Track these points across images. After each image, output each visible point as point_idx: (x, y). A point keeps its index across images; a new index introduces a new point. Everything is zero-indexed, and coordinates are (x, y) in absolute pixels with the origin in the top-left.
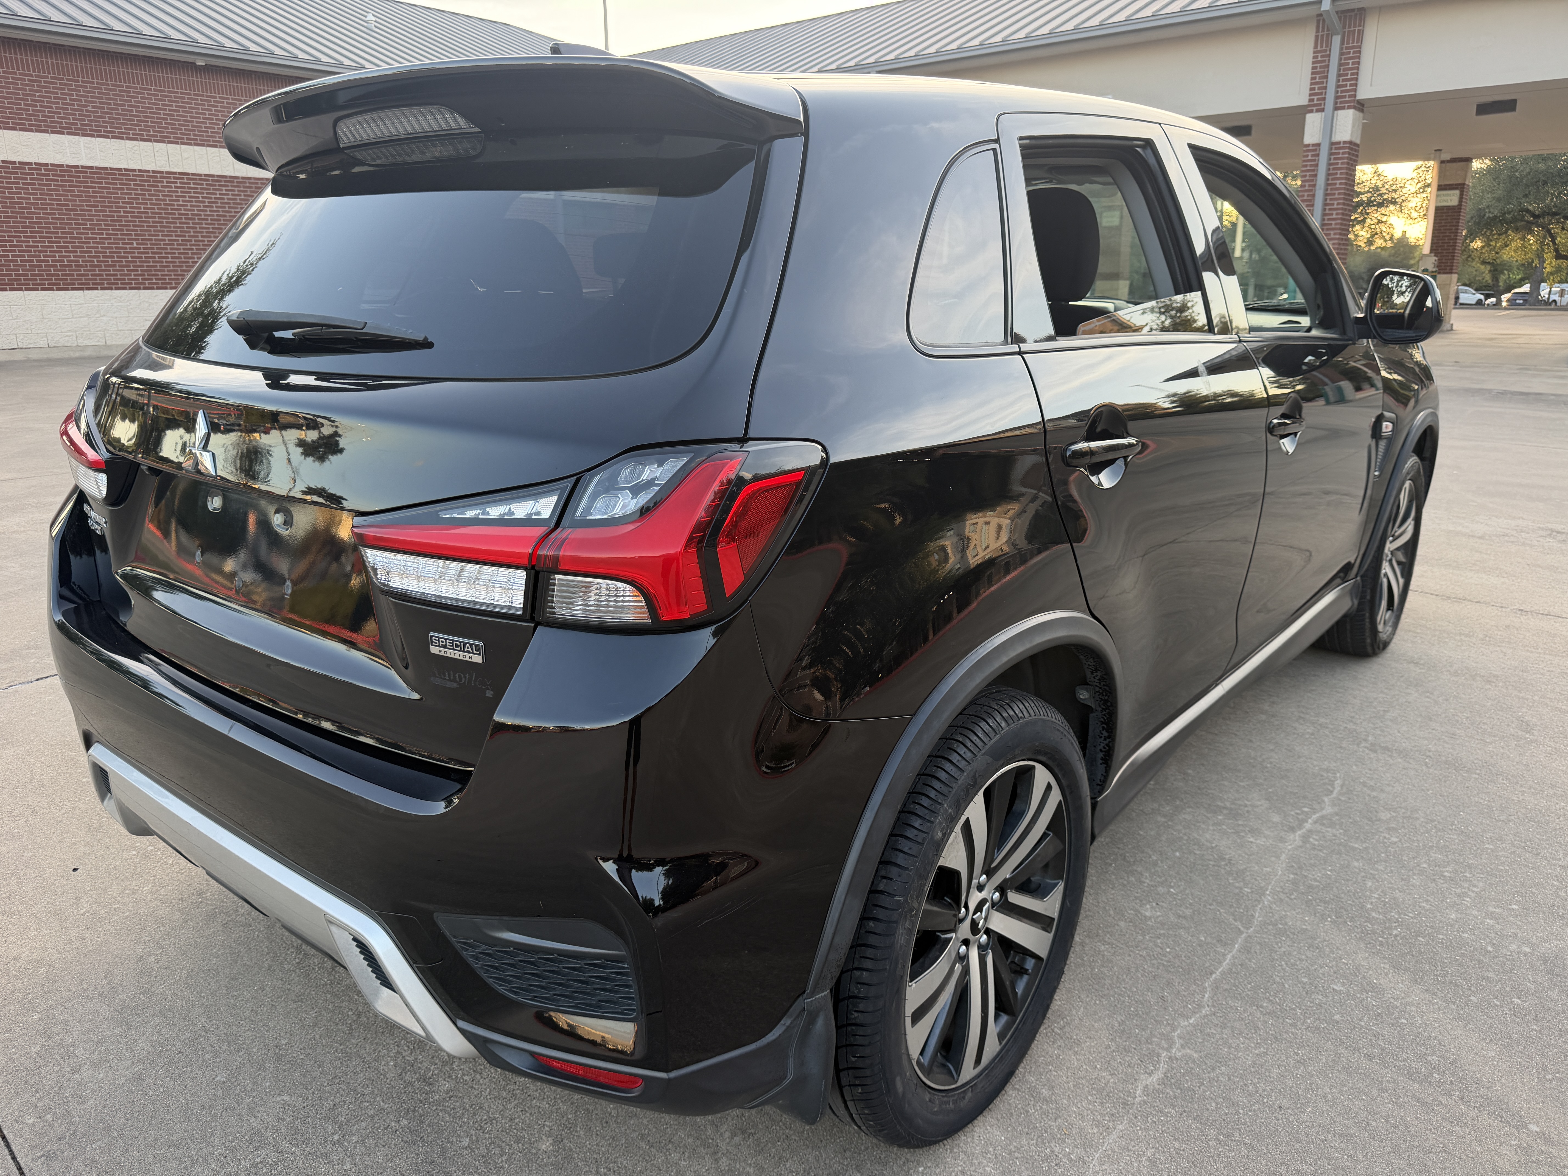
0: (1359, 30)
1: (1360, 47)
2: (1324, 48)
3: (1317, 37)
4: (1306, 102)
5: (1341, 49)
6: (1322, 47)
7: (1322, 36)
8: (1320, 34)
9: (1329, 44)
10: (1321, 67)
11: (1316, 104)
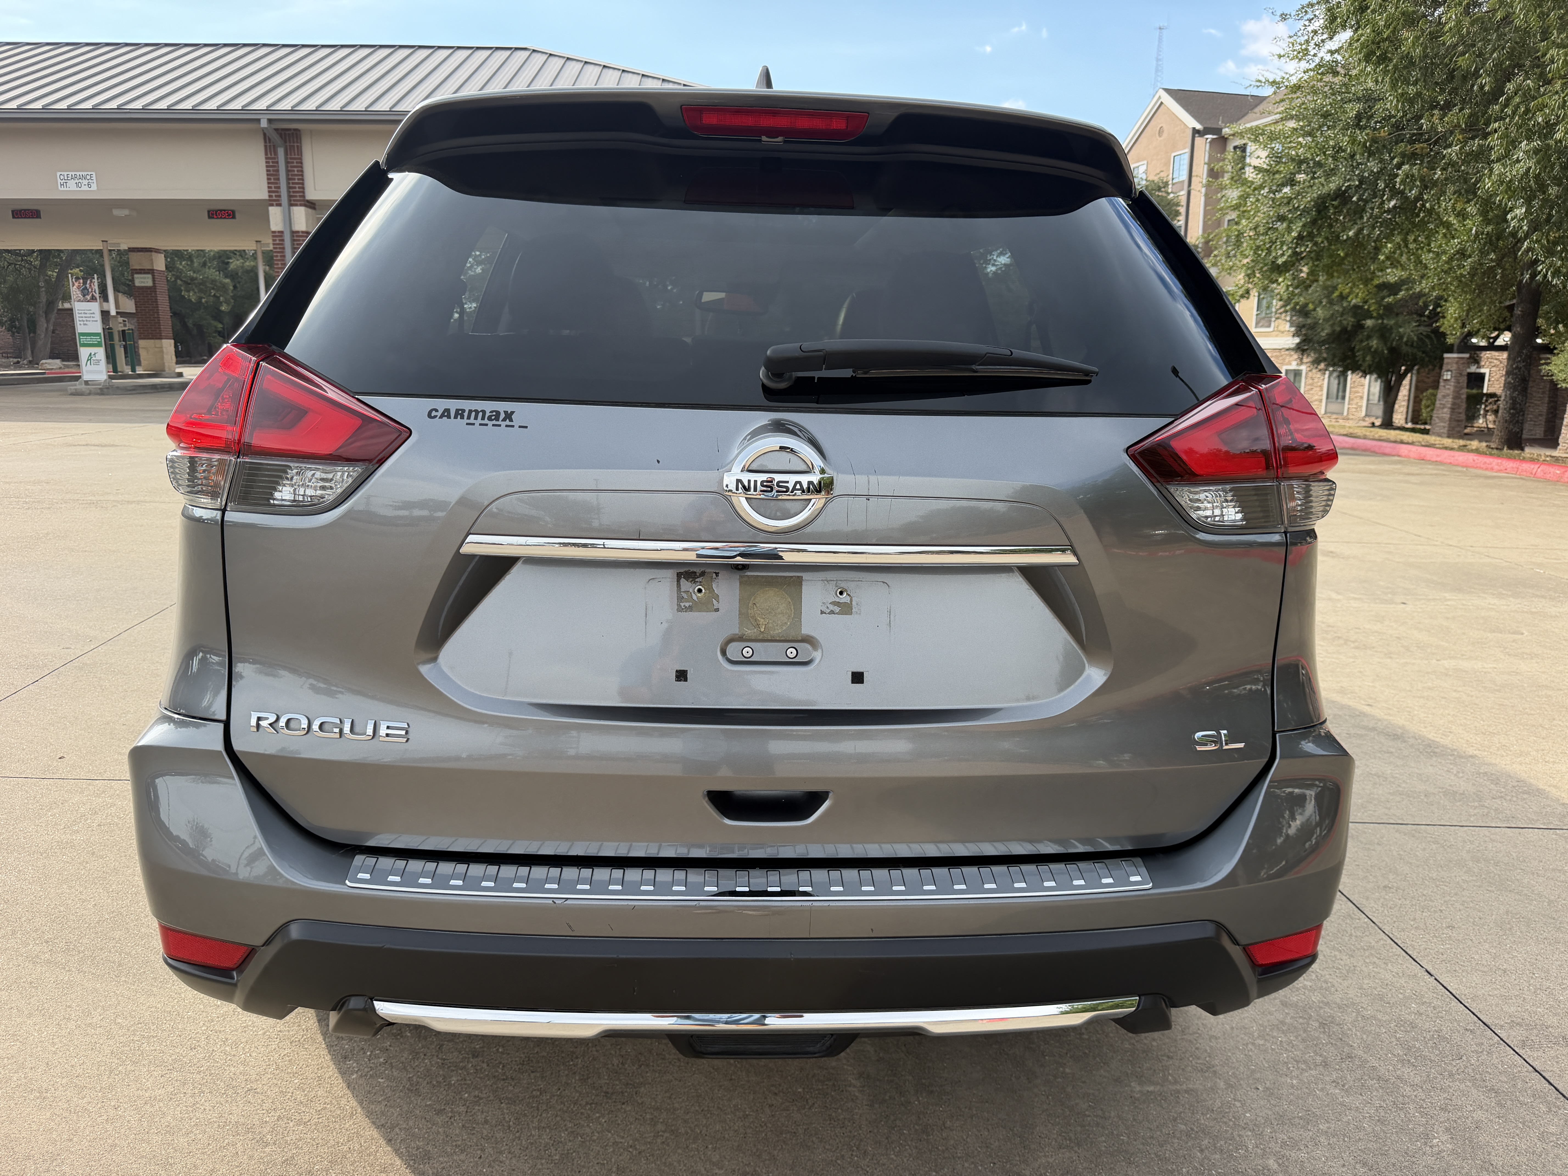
0: (297, 146)
1: (301, 159)
2: (273, 156)
3: (266, 146)
4: (267, 198)
5: (286, 158)
6: (271, 155)
7: (270, 146)
8: (268, 144)
9: (276, 153)
10: (273, 171)
11: (274, 200)
